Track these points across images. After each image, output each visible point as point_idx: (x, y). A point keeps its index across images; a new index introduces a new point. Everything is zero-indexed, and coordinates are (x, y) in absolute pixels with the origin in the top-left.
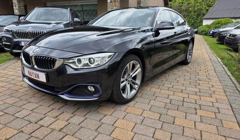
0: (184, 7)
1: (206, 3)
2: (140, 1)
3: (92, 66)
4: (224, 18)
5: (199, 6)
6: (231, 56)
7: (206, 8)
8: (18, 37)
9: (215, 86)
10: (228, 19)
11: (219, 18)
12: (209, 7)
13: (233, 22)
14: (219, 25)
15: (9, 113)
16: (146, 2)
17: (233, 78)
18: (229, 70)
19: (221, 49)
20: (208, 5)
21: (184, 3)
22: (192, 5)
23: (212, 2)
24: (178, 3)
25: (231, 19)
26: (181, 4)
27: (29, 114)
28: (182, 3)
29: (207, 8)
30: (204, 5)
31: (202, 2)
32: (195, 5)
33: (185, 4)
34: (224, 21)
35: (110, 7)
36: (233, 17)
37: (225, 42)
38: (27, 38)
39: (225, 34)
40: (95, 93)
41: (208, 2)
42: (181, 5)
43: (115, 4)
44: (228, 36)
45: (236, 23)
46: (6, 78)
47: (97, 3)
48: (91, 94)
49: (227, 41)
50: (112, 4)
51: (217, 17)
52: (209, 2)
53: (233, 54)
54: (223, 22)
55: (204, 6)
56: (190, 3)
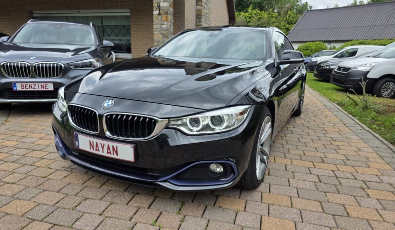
0: (253, 23)
1: (285, 19)
2: (200, 14)
3: (218, 129)
4: (313, 41)
5: (274, 22)
6: (352, 100)
7: (285, 26)
8: (9, 75)
9: (362, 149)
10: (320, 42)
11: (306, 42)
12: (290, 24)
13: (327, 48)
14: (308, 51)
15: (60, 224)
16: (208, 16)
17: (376, 135)
18: (362, 123)
19: (327, 89)
20: (288, 22)
21: (253, 17)
22: (264, 20)
23: (293, 18)
24: (243, 18)
25: (324, 44)
26: (248, 18)
27: (101, 222)
28: (250, 18)
29: (287, 26)
30: (281, 21)
31: (279, 17)
32: (269, 21)
33: (254, 19)
34: (315, 45)
35: (158, 22)
36: (325, 39)
37: (331, 79)
38: (27, 76)
39: (327, 66)
40: (224, 175)
41: (287, 17)
42: (248, 20)
43: (167, 17)
44: (336, 70)
45: (331, 49)
46: (7, 153)
47: (129, 14)
48: (217, 177)
49: (336, 78)
50: (161, 18)
51: (303, 40)
52: (289, 17)
53: (355, 97)
54: (314, 48)
55: (282, 23)
56: (261, 18)
